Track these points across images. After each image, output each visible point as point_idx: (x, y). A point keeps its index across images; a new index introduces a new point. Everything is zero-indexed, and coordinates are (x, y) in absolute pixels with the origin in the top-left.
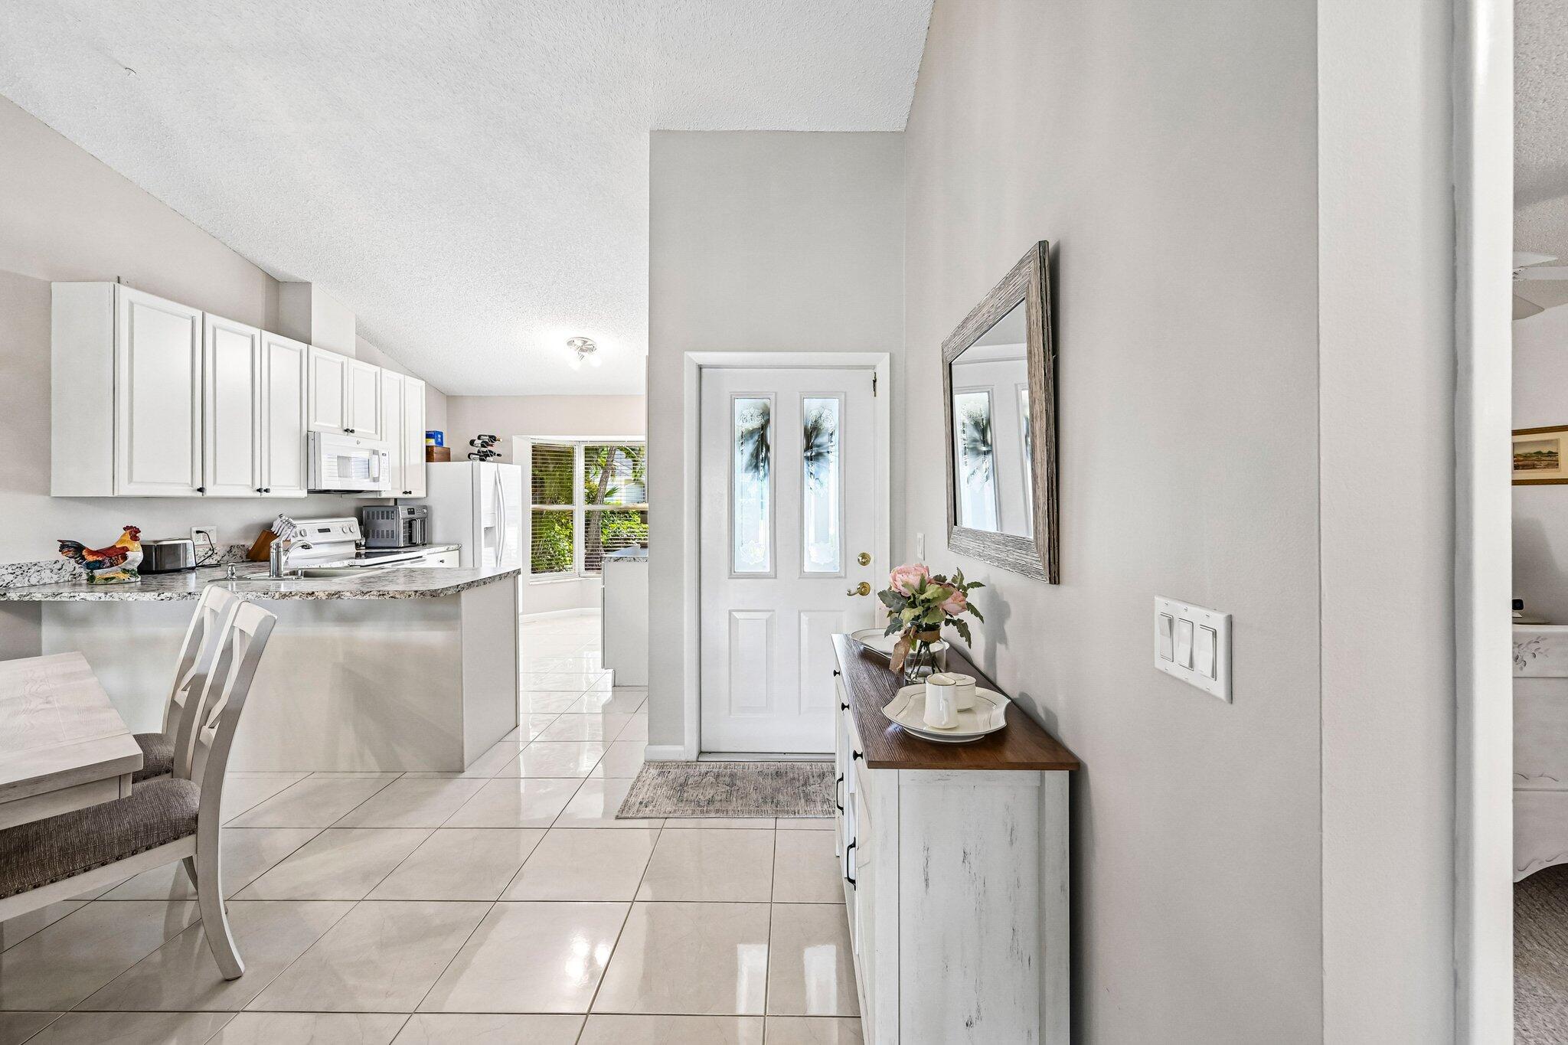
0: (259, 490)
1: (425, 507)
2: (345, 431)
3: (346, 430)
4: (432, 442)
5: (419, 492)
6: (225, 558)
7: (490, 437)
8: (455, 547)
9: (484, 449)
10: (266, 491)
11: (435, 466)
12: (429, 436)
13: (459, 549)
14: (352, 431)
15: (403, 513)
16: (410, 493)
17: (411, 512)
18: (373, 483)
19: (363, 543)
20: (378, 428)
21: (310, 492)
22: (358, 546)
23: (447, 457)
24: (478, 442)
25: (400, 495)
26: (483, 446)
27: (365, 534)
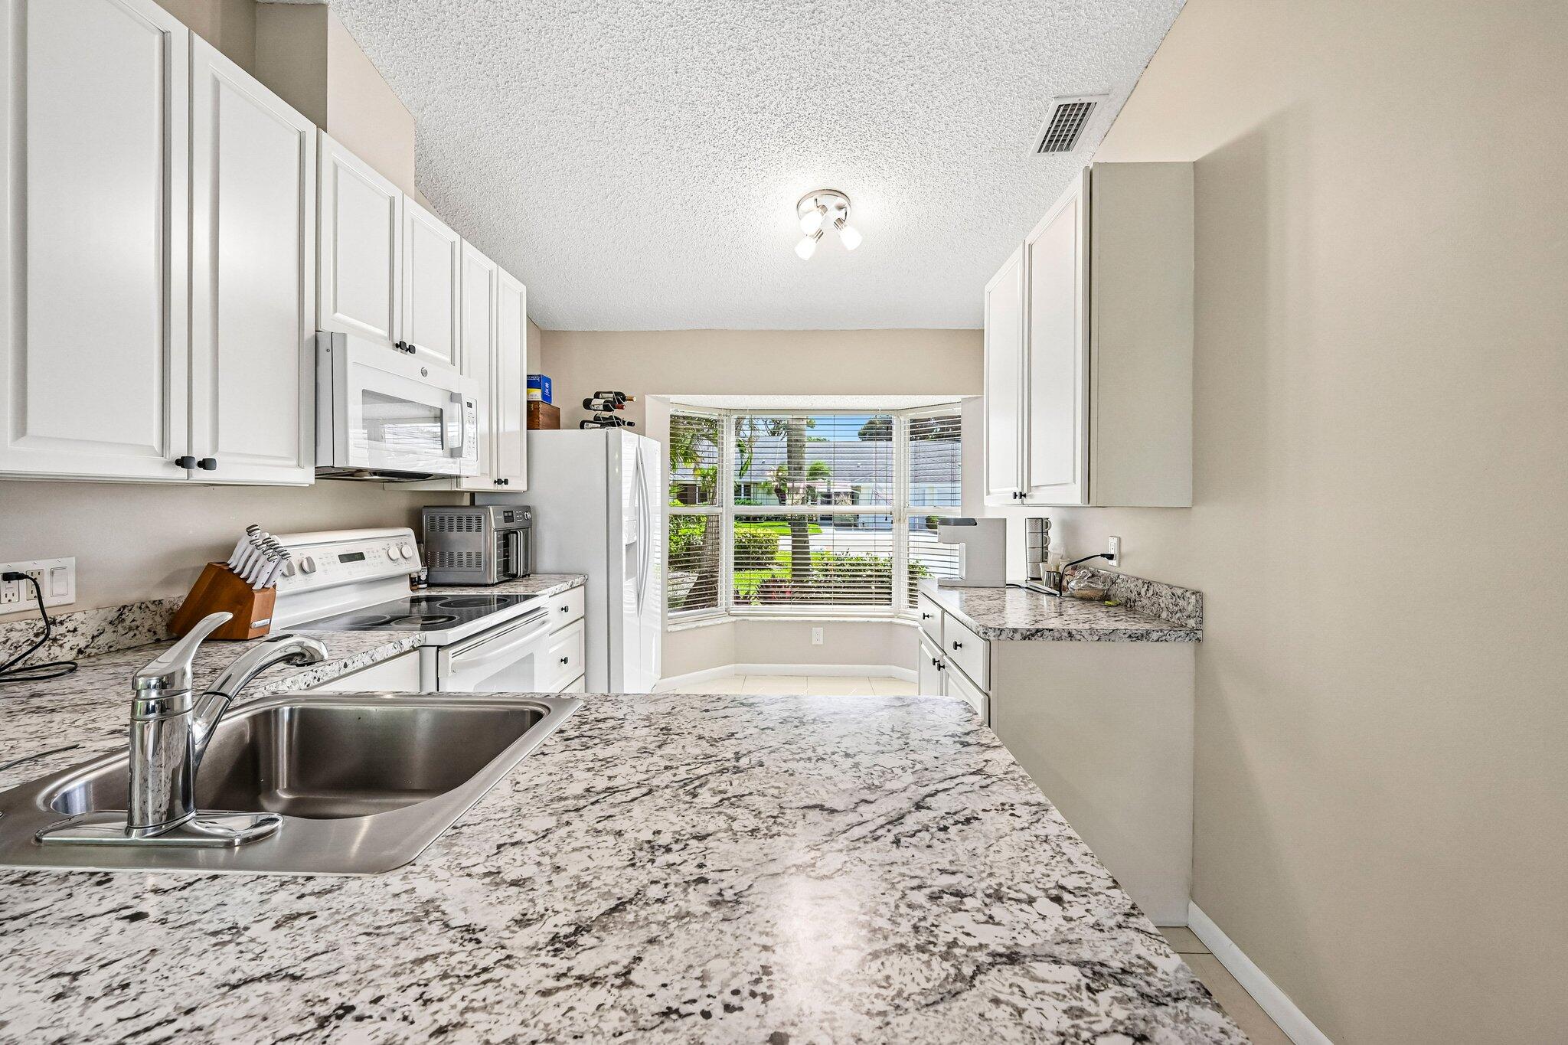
0: (183, 462)
1: (528, 509)
2: (397, 346)
3: (400, 346)
4: (537, 394)
5: (517, 484)
6: (102, 641)
7: (617, 394)
8: (578, 580)
9: (607, 414)
10: (205, 464)
11: (542, 435)
12: (532, 383)
13: (584, 584)
14: (411, 349)
15: (494, 520)
16: (506, 482)
17: (509, 518)
18: (451, 460)
19: (423, 578)
20: (456, 356)
21: (323, 474)
22: (414, 582)
23: (555, 423)
24: (598, 403)
25: (489, 486)
26: (606, 408)
27: (427, 559)
